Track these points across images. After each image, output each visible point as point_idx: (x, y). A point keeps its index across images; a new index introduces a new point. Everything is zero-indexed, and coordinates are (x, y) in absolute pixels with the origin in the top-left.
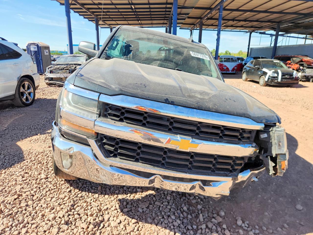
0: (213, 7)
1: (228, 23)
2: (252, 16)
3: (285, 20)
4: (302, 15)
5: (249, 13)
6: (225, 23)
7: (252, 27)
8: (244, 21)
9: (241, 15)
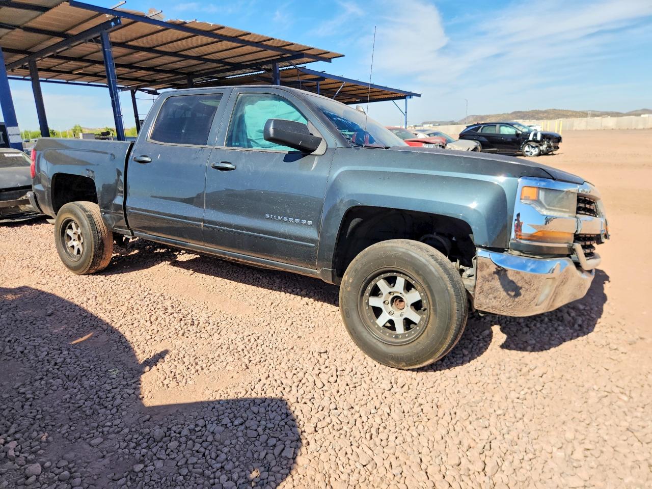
0: (74, 32)
1: (90, 68)
2: (146, 60)
3: (200, 71)
4: (228, 65)
5: (146, 53)
6: (81, 68)
7: (136, 79)
8: (126, 68)
9: (124, 56)
